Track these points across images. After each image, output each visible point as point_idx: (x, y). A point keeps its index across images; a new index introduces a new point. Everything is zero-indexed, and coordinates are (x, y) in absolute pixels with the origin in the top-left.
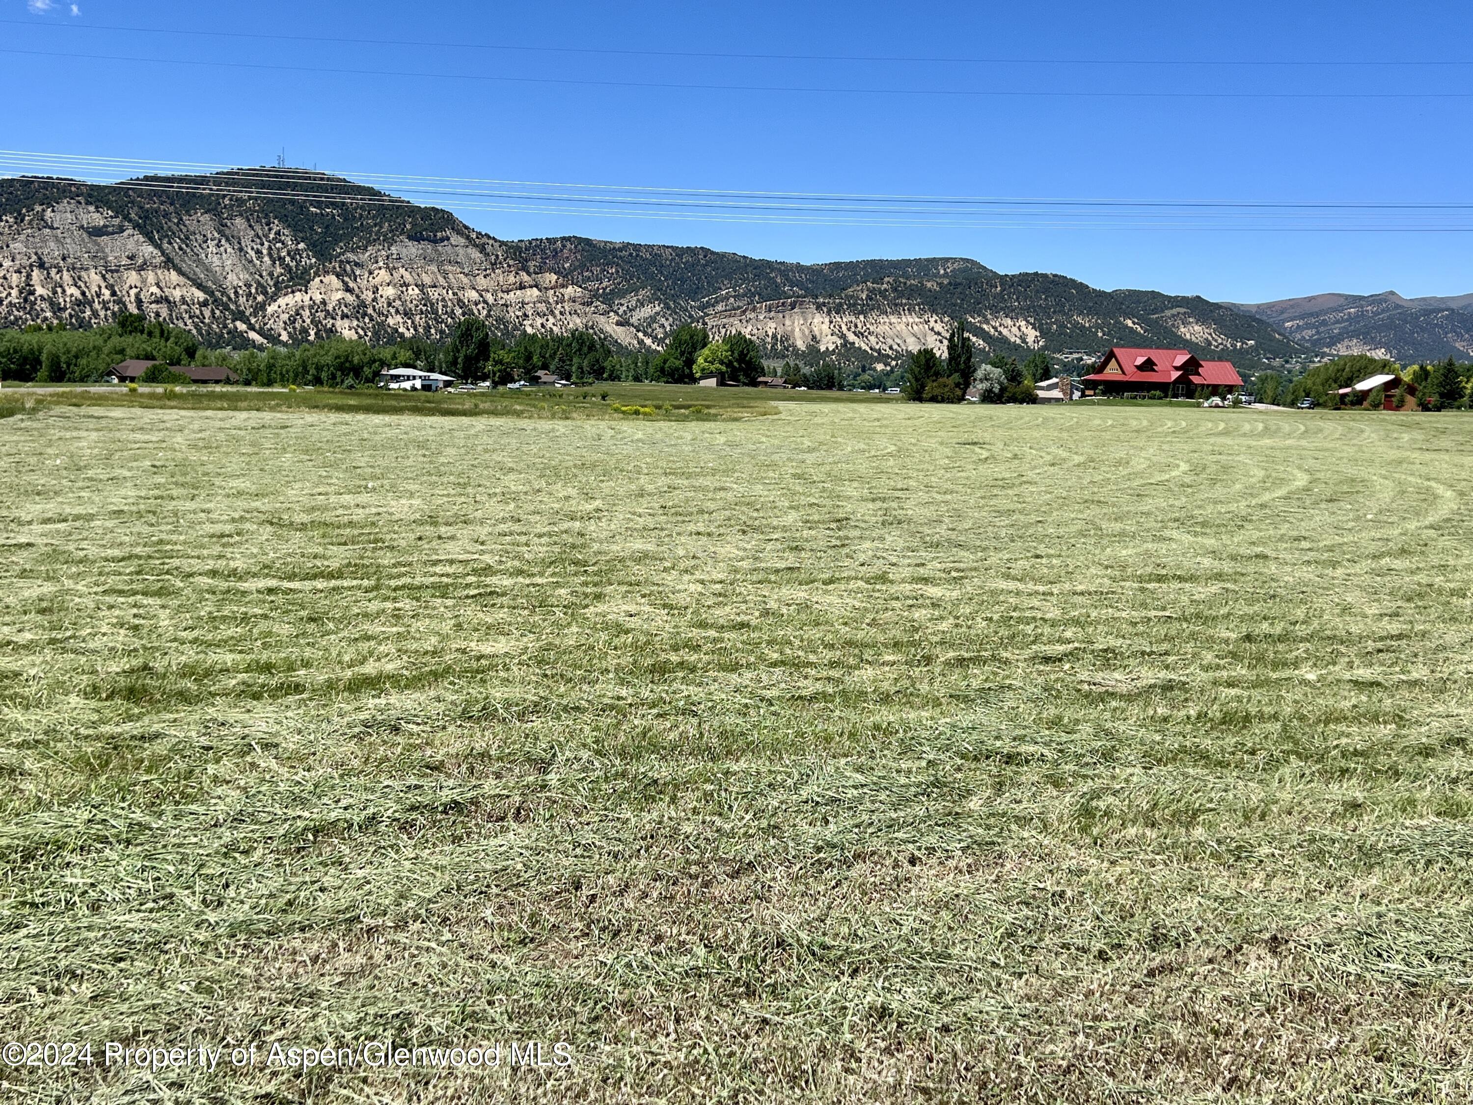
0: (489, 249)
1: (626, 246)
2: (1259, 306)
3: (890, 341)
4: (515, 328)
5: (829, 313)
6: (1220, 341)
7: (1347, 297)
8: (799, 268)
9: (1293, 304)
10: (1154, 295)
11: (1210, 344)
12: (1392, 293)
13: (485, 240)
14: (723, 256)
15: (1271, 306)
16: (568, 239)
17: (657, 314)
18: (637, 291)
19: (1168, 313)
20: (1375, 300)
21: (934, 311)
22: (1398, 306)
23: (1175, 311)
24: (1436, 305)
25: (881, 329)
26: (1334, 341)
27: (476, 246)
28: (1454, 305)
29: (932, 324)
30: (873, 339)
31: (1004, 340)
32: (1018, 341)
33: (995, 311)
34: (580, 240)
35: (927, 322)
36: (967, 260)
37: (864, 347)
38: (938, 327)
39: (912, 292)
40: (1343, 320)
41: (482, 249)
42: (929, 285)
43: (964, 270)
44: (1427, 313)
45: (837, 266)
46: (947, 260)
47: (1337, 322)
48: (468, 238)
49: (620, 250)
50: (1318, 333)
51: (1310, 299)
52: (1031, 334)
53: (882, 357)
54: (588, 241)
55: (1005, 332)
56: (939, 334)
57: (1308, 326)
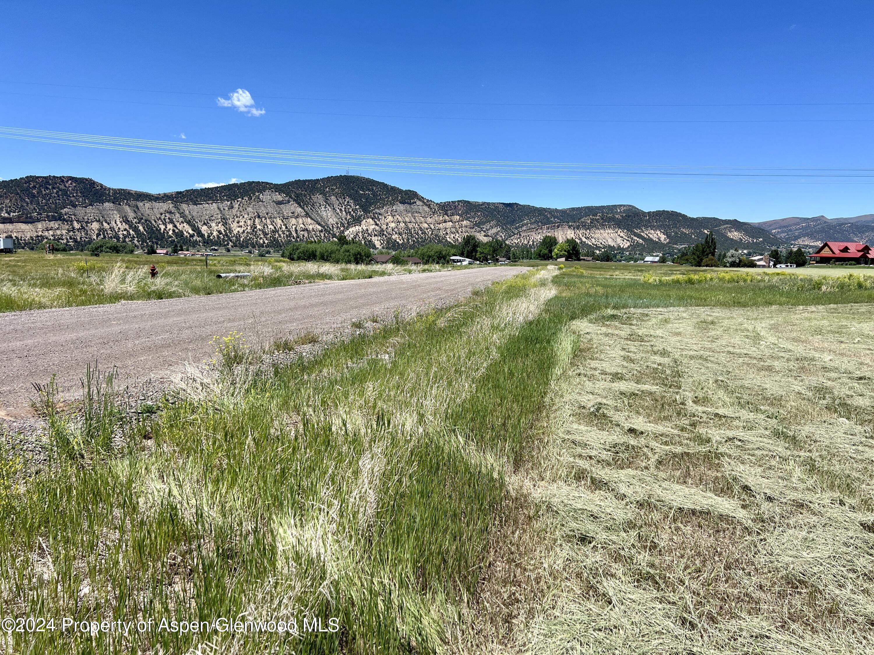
0: (432, 206)
1: (484, 203)
2: (759, 223)
3: (601, 241)
4: (443, 239)
5: (574, 229)
6: (746, 239)
7: (801, 219)
8: (556, 210)
9: (775, 222)
10: (715, 219)
11: (742, 240)
12: (823, 216)
13: (430, 203)
14: (524, 206)
15: (765, 223)
16: (461, 201)
17: (499, 231)
18: (490, 222)
19: (722, 227)
20: (814, 219)
21: (620, 228)
22: (825, 222)
23: (725, 226)
24: (843, 221)
25: (596, 236)
26: (796, 238)
27: (427, 205)
28: (852, 222)
29: (619, 233)
30: (593, 240)
31: (651, 240)
32: (657, 240)
33: (646, 227)
34: (465, 202)
35: (617, 232)
36: (630, 206)
37: (590, 243)
38: (622, 234)
39: (610, 220)
40: (799, 229)
41: (429, 206)
42: (617, 216)
43: (629, 210)
44: (840, 225)
45: (573, 209)
46: (621, 206)
47: (797, 230)
48: (423, 202)
49: (482, 205)
50: (788, 235)
51: (783, 220)
52: (663, 237)
53: (598, 248)
54: (468, 202)
55: (651, 236)
56: (622, 237)
57: (783, 232)
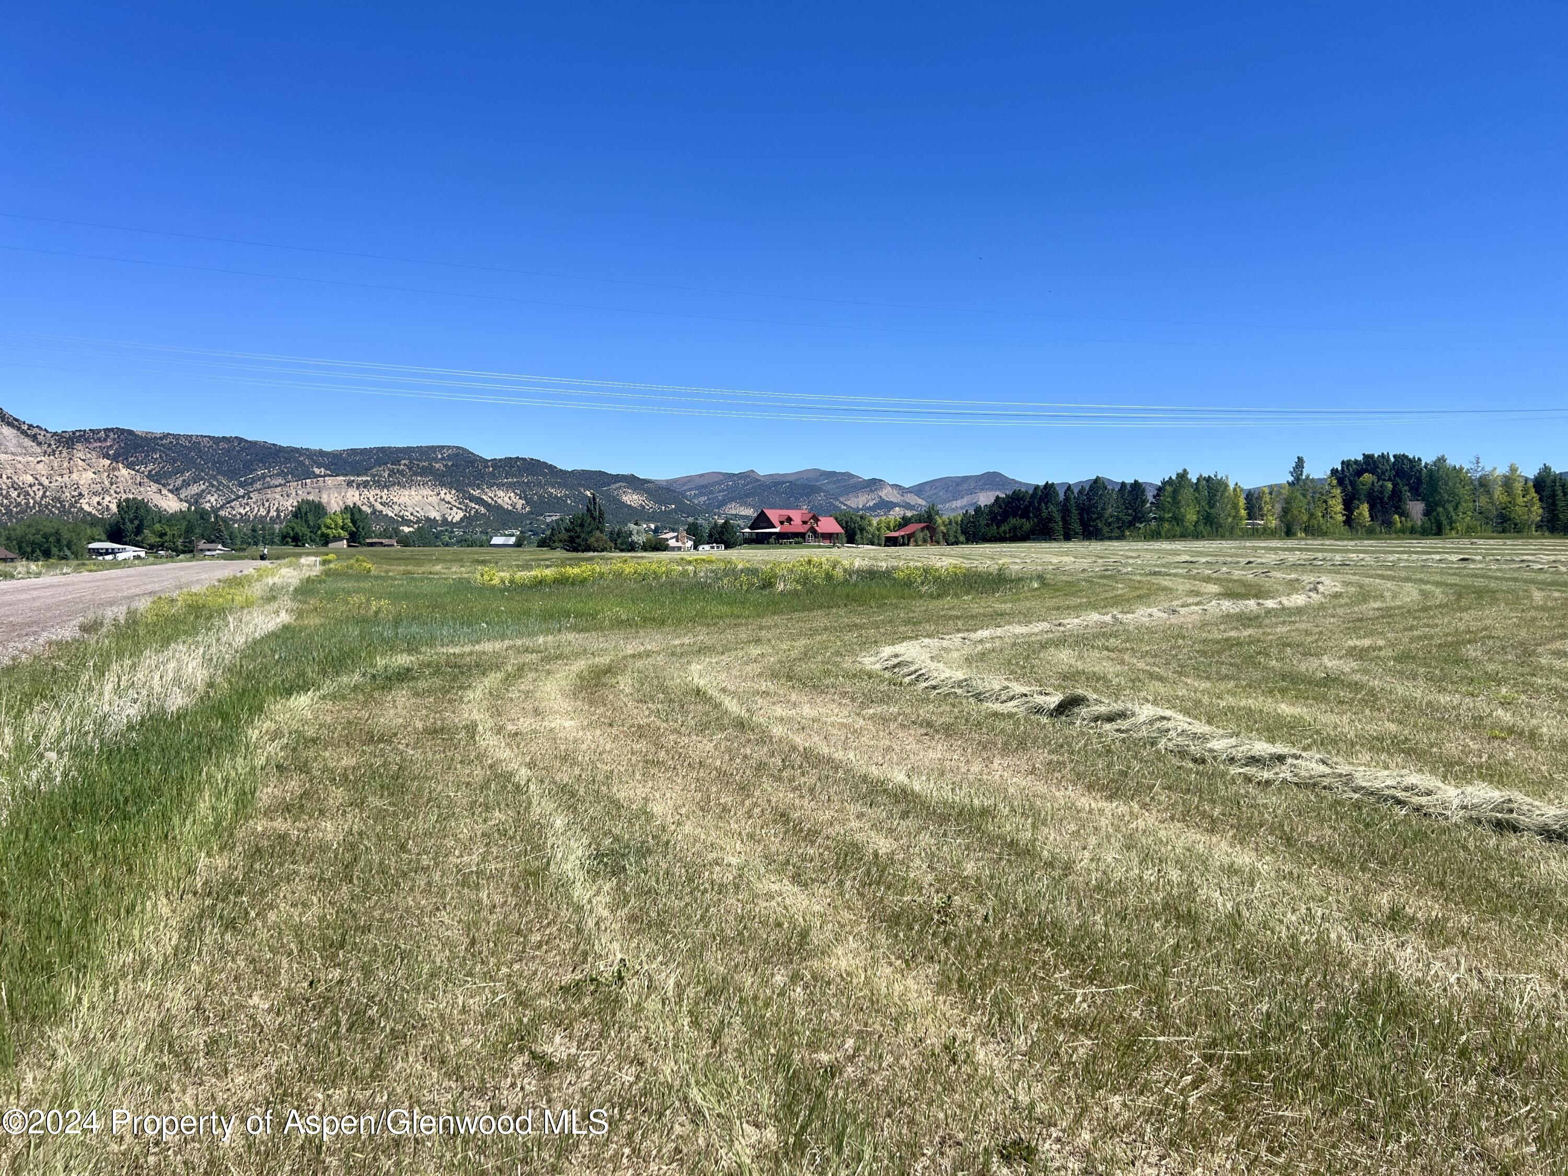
0: (40, 438)
1: (165, 436)
2: (667, 481)
3: (410, 510)
4: (72, 506)
5: (358, 488)
6: (650, 505)
7: (724, 474)
8: (321, 453)
9: (689, 479)
10: (601, 473)
11: (644, 508)
12: (752, 471)
13: (36, 430)
14: (256, 443)
15: (675, 481)
16: (112, 430)
17: (203, 491)
18: (182, 473)
19: (614, 486)
20: (741, 476)
21: (443, 485)
22: (757, 480)
23: (617, 485)
24: (779, 479)
25: (402, 500)
26: (721, 504)
27: (27, 435)
28: (790, 479)
29: (442, 495)
30: (396, 507)
31: (500, 507)
32: (510, 508)
33: (490, 486)
34: (122, 431)
35: (438, 494)
36: (458, 448)
37: (390, 514)
38: (448, 498)
39: (424, 472)
40: (724, 490)
41: (34, 438)
42: (437, 466)
43: (457, 455)
44: (776, 484)
45: (354, 451)
46: (443, 447)
47: (720, 491)
48: (19, 429)
49: (161, 439)
50: (709, 499)
51: (701, 476)
52: (520, 503)
53: (408, 523)
54: (130, 432)
55: (499, 501)
56: (449, 503)
57: (702, 494)
